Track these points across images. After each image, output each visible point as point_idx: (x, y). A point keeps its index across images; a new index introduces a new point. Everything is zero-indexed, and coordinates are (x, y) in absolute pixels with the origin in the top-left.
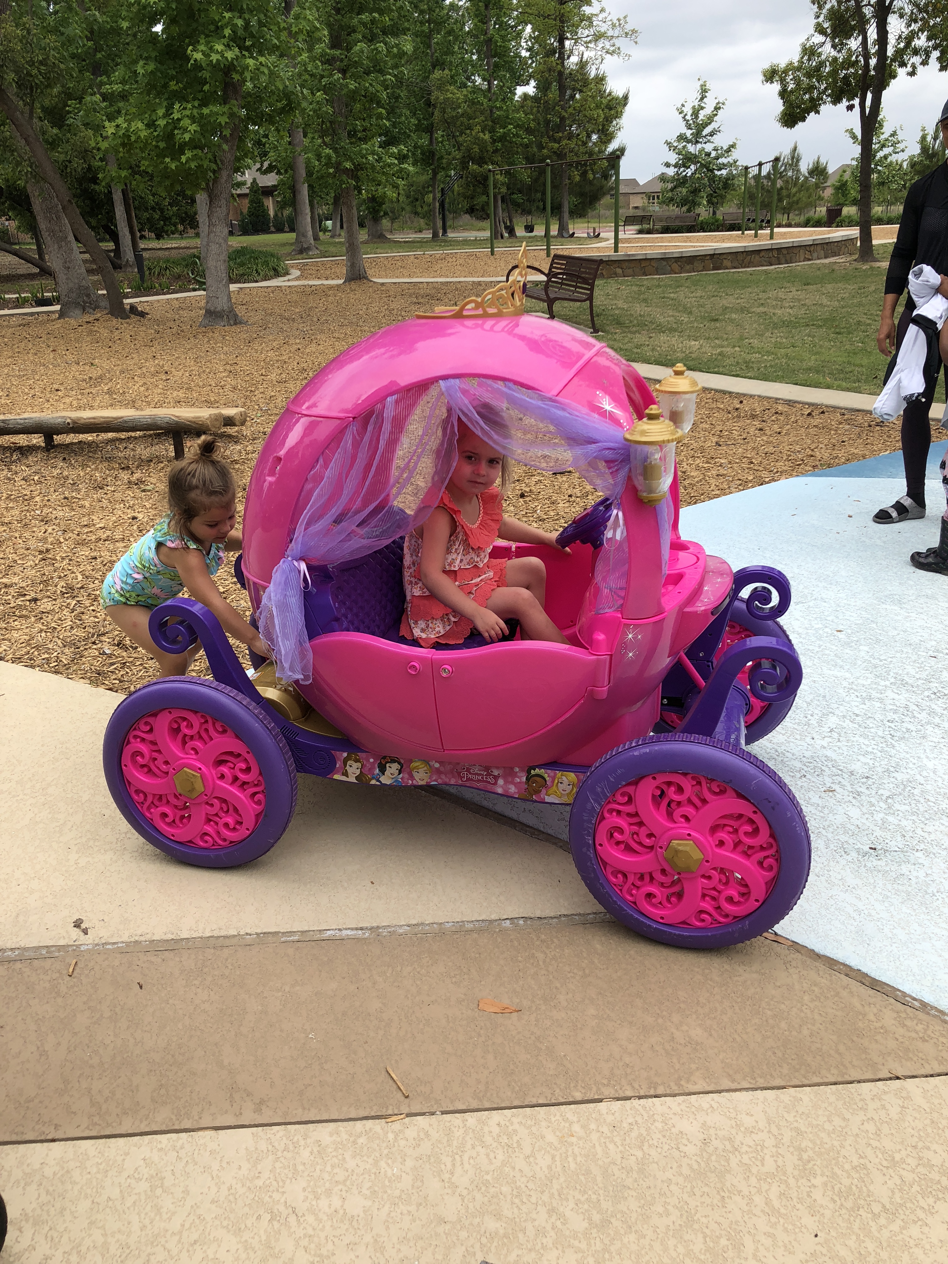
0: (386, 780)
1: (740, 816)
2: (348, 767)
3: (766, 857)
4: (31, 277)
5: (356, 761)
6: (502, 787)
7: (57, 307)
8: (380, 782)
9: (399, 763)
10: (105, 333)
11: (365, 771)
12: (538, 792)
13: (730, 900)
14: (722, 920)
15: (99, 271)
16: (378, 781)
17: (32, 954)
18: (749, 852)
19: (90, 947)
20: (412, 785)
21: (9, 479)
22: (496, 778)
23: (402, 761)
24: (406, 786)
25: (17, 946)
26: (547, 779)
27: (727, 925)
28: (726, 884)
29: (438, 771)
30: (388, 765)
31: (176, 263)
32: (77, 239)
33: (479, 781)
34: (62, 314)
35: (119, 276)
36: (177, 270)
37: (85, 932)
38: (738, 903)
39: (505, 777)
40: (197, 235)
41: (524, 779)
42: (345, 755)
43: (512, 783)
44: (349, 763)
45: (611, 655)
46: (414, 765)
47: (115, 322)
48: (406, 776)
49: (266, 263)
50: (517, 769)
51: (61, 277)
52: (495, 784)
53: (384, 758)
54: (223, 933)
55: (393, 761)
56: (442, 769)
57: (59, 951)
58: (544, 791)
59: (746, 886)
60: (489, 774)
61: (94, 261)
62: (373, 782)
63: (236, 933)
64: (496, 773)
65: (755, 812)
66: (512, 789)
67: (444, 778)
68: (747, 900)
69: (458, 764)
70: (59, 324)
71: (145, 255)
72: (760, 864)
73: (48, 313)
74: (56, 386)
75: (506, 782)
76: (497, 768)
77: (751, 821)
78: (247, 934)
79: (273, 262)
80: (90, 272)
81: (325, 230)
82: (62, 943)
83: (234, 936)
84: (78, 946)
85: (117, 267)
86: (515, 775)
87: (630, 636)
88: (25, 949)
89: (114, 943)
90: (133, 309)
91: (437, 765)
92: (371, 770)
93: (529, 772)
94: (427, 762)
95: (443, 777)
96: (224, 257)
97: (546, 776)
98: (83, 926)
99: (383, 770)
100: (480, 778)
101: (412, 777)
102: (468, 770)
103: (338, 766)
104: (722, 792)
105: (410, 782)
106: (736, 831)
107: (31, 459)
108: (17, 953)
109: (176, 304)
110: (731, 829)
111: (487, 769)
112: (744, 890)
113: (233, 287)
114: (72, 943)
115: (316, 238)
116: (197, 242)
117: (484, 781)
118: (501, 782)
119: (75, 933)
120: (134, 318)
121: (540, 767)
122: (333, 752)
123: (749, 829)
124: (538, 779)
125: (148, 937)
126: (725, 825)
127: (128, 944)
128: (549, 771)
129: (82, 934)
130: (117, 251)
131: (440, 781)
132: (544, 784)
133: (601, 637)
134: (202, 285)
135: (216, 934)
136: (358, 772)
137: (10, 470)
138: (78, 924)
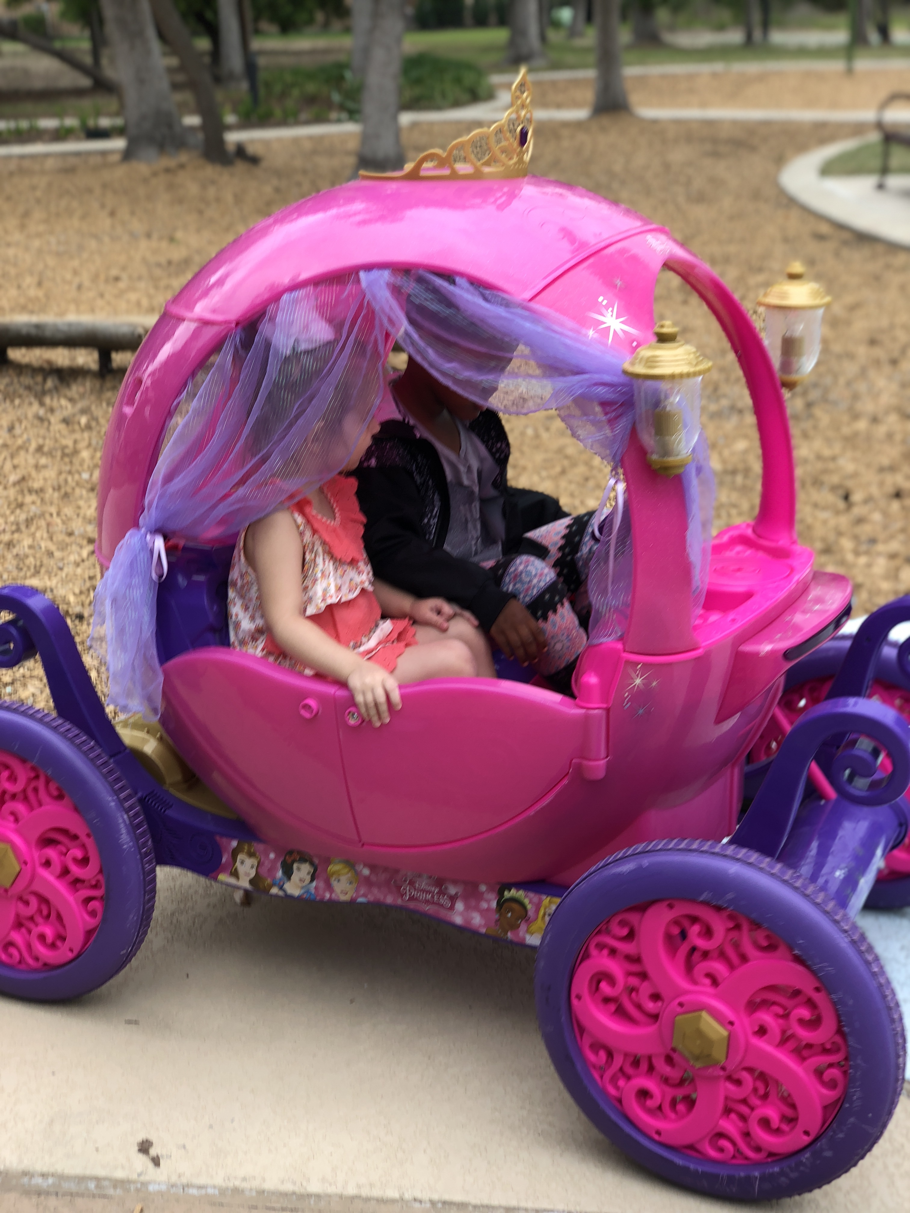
0: (293, 888)
1: (797, 993)
2: (238, 864)
3: (831, 1065)
4: (78, 93)
5: (251, 855)
6: (461, 914)
7: (119, 144)
8: (284, 891)
9: (312, 864)
10: (193, 189)
11: (264, 871)
12: (515, 927)
13: (765, 1123)
14: (751, 1154)
15: (191, 85)
16: (281, 888)
17: (72, 1186)
18: (805, 1053)
19: (163, 1188)
20: (330, 900)
21: (41, 419)
22: (453, 899)
23: (316, 861)
24: (322, 901)
25: (52, 1170)
26: (529, 907)
27: (757, 1164)
28: (765, 1097)
29: (367, 882)
30: (295, 866)
31: (310, 76)
32: (162, 36)
33: (427, 902)
34: (128, 155)
35: (219, 95)
36: (311, 88)
37: (156, 1161)
38: (778, 1131)
39: (466, 898)
40: (347, 30)
41: (494, 904)
42: (234, 844)
43: (477, 909)
44: (240, 857)
45: (608, 710)
46: (332, 868)
47: (210, 171)
48: (322, 885)
49: (458, 81)
50: (483, 888)
51: (131, 94)
52: (452, 908)
53: (290, 853)
54: (376, 1193)
55: (303, 859)
56: (374, 878)
57: (115, 1187)
58: (523, 927)
59: (793, 1106)
60: (442, 893)
61: (182, 68)
62: (274, 891)
63: (396, 1195)
64: (452, 890)
65: (817, 990)
66: (477, 920)
67: (376, 894)
68: (792, 1129)
69: (397, 871)
70: (121, 172)
71: (262, 61)
72: (819, 1074)
73: (104, 153)
74: (114, 272)
75: (468, 907)
76: (455, 882)
77: (811, 1004)
78: (415, 1200)
79: (469, 78)
80: (176, 87)
81: (556, 24)
82: (120, 1174)
83: (393, 1201)
84: (145, 1184)
85: (218, 79)
86: (479, 897)
87: (638, 681)
88: (62, 1177)
89: (200, 1187)
90: (241, 152)
91: (366, 872)
92: (272, 870)
93: (501, 894)
94: (351, 864)
95: (375, 891)
96: (395, 67)
97: (526, 901)
98: (153, 1152)
99: (288, 873)
100: (429, 897)
101: (329, 887)
102: (412, 883)
103: (224, 860)
104: (771, 947)
105: (327, 896)
106: (786, 1016)
107: (75, 389)
108: (50, 1181)
109: (308, 146)
110: (780, 1011)
111: (440, 883)
112: (789, 1112)
113: (406, 118)
114: (134, 1177)
115: (543, 38)
116: (346, 42)
117: (433, 903)
118: (460, 906)
119: (141, 1162)
120: (240, 167)
121: (519, 885)
122: (218, 838)
123: (805, 1013)
124: (515, 906)
125: (256, 1184)
126: (774, 1003)
127: (223, 1191)
128: (531, 895)
129: (150, 1165)
130: (216, 54)
131: (371, 898)
132: (524, 916)
133: (593, 680)
134: (353, 114)
135: (365, 1192)
136: (253, 873)
137: (42, 404)
138: (144, 1147)
